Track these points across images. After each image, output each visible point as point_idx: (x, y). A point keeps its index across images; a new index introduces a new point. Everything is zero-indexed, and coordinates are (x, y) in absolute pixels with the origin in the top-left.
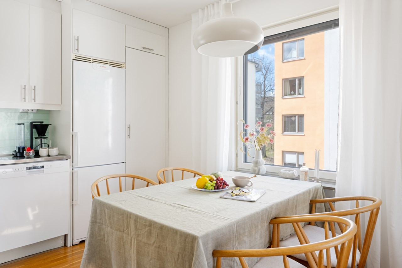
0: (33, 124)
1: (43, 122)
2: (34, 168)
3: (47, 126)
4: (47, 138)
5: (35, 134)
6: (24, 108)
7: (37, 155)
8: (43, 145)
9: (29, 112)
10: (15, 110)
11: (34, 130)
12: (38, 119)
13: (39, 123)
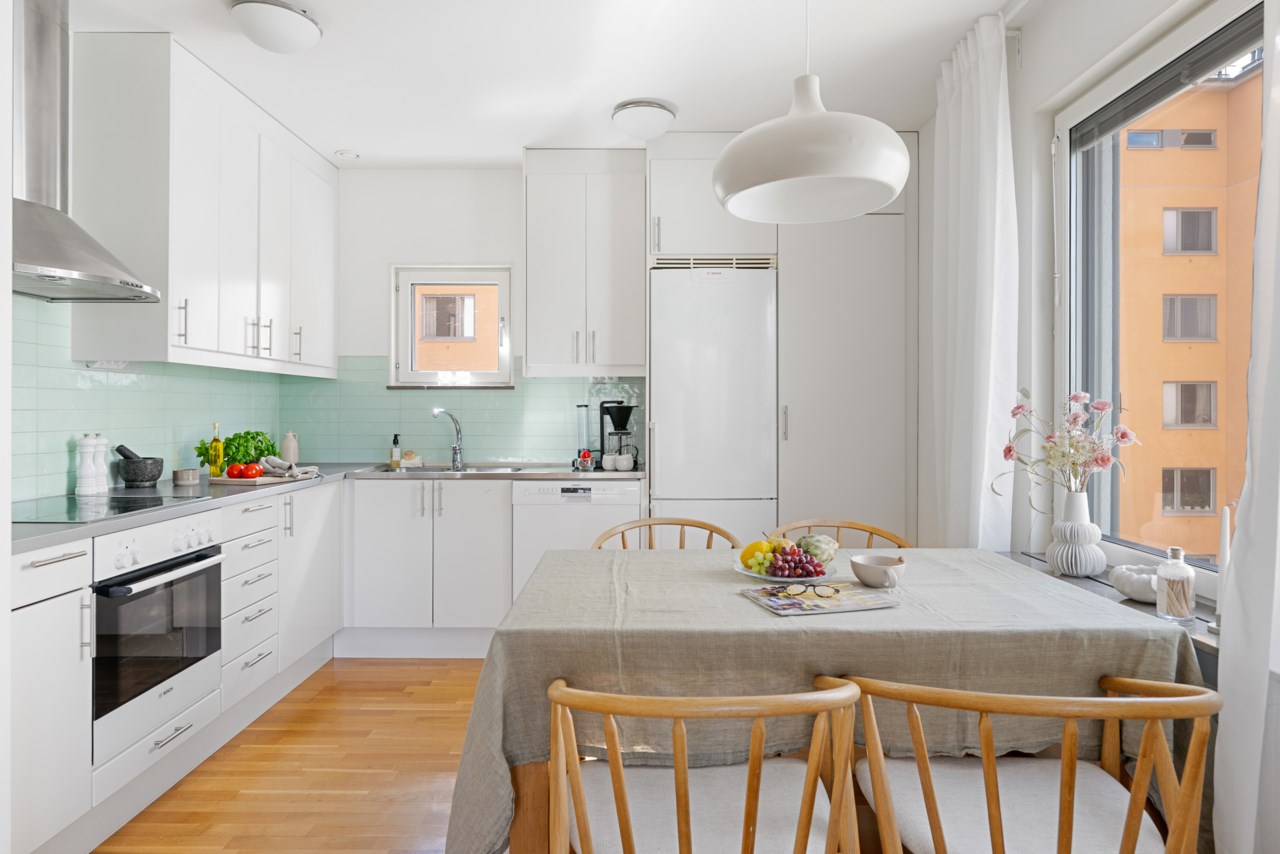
0: (606, 405)
1: (622, 402)
2: (575, 490)
3: (629, 410)
4: (629, 434)
5: (609, 427)
6: (596, 376)
7: (599, 467)
8: (624, 450)
9: (606, 381)
10: (584, 380)
11: (607, 418)
12: (614, 396)
13: (615, 405)
